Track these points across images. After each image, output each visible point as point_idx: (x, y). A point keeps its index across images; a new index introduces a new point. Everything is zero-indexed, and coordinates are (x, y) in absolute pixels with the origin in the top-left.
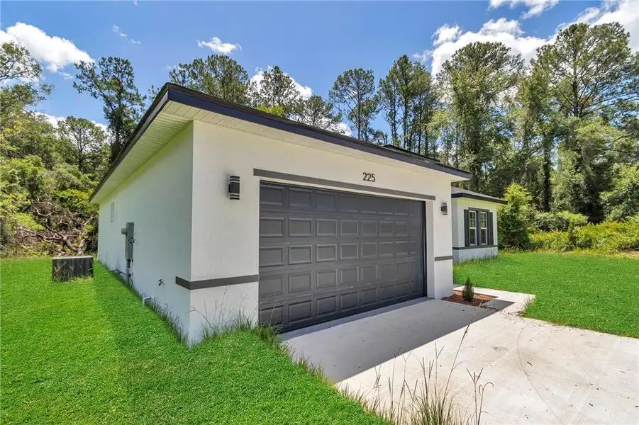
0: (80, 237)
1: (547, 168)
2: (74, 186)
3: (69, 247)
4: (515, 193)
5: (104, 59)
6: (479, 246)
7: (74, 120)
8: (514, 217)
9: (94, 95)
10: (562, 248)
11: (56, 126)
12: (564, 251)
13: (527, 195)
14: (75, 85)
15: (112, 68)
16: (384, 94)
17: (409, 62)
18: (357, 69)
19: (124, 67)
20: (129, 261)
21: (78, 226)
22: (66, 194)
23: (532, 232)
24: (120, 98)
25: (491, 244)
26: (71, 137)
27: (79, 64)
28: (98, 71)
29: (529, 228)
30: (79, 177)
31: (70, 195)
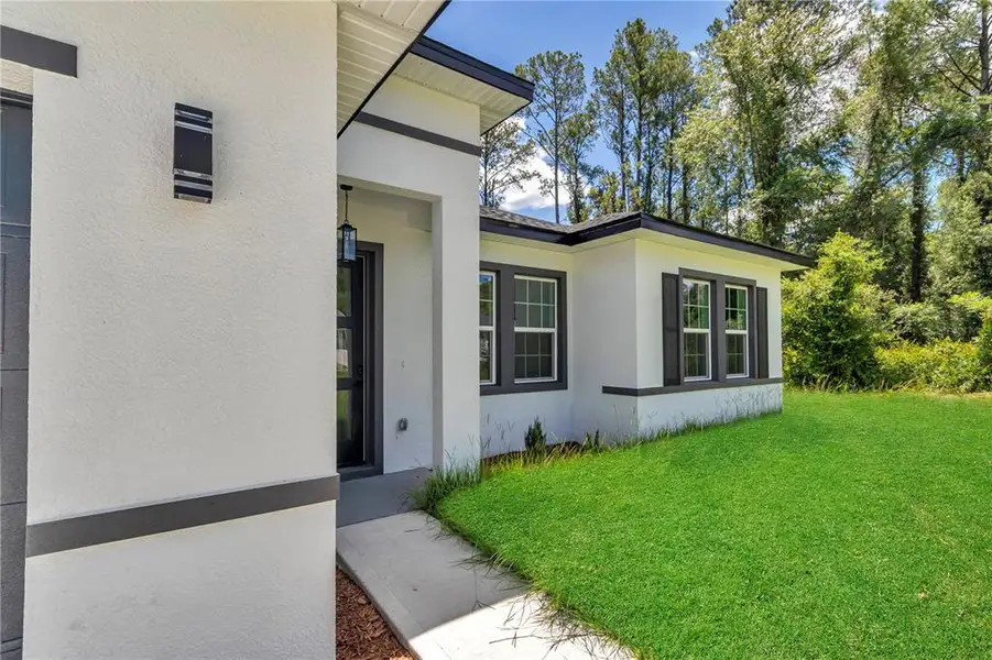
1: (919, 218)
4: (841, 253)
6: (717, 382)
8: (842, 309)
10: (961, 382)
12: (968, 391)
13: (871, 258)
16: (604, 98)
17: (646, 32)
18: (552, 52)
23: (886, 345)
25: (760, 374)
29: (876, 335)
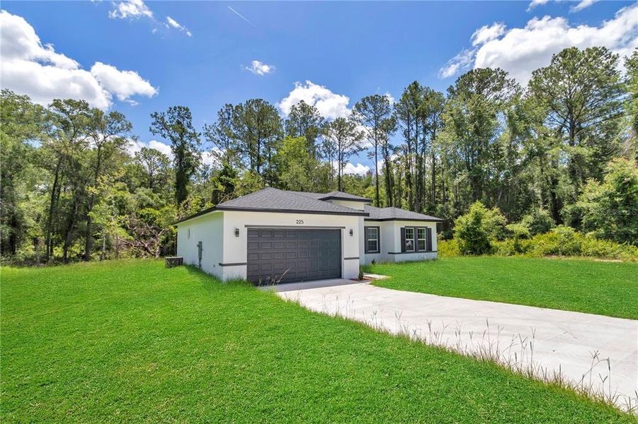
0: (156, 245)
2: (149, 205)
3: (149, 253)
5: (171, 109)
6: (416, 252)
7: (146, 150)
9: (164, 136)
11: (133, 156)
14: (151, 130)
15: (176, 114)
17: (418, 88)
18: (373, 96)
19: (184, 113)
20: (200, 259)
21: (154, 236)
22: (145, 211)
24: (181, 136)
25: (430, 250)
26: (145, 164)
27: (154, 114)
28: (166, 119)
30: (152, 198)
31: (147, 212)
